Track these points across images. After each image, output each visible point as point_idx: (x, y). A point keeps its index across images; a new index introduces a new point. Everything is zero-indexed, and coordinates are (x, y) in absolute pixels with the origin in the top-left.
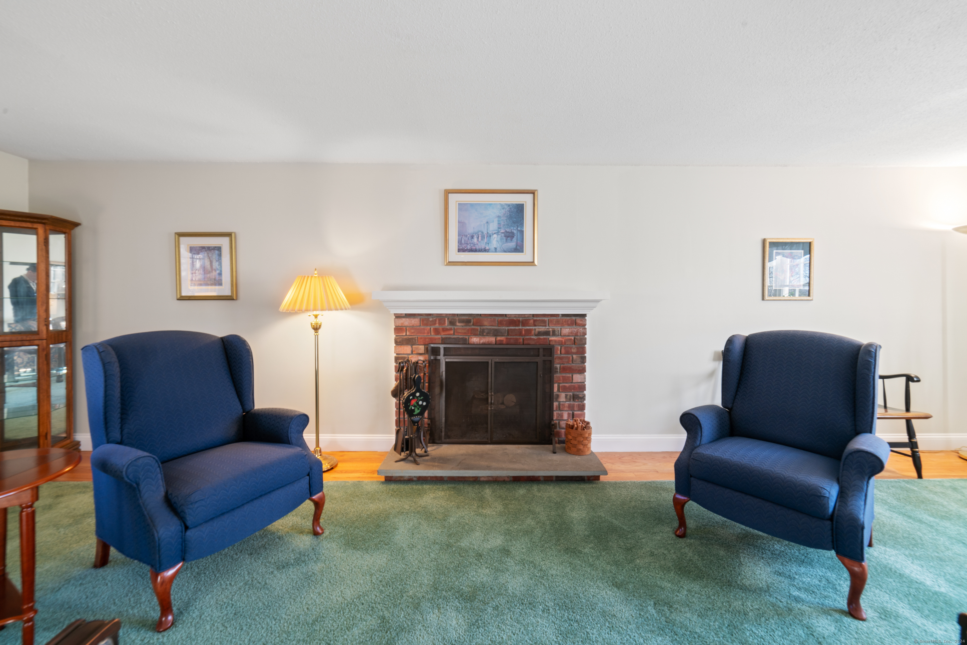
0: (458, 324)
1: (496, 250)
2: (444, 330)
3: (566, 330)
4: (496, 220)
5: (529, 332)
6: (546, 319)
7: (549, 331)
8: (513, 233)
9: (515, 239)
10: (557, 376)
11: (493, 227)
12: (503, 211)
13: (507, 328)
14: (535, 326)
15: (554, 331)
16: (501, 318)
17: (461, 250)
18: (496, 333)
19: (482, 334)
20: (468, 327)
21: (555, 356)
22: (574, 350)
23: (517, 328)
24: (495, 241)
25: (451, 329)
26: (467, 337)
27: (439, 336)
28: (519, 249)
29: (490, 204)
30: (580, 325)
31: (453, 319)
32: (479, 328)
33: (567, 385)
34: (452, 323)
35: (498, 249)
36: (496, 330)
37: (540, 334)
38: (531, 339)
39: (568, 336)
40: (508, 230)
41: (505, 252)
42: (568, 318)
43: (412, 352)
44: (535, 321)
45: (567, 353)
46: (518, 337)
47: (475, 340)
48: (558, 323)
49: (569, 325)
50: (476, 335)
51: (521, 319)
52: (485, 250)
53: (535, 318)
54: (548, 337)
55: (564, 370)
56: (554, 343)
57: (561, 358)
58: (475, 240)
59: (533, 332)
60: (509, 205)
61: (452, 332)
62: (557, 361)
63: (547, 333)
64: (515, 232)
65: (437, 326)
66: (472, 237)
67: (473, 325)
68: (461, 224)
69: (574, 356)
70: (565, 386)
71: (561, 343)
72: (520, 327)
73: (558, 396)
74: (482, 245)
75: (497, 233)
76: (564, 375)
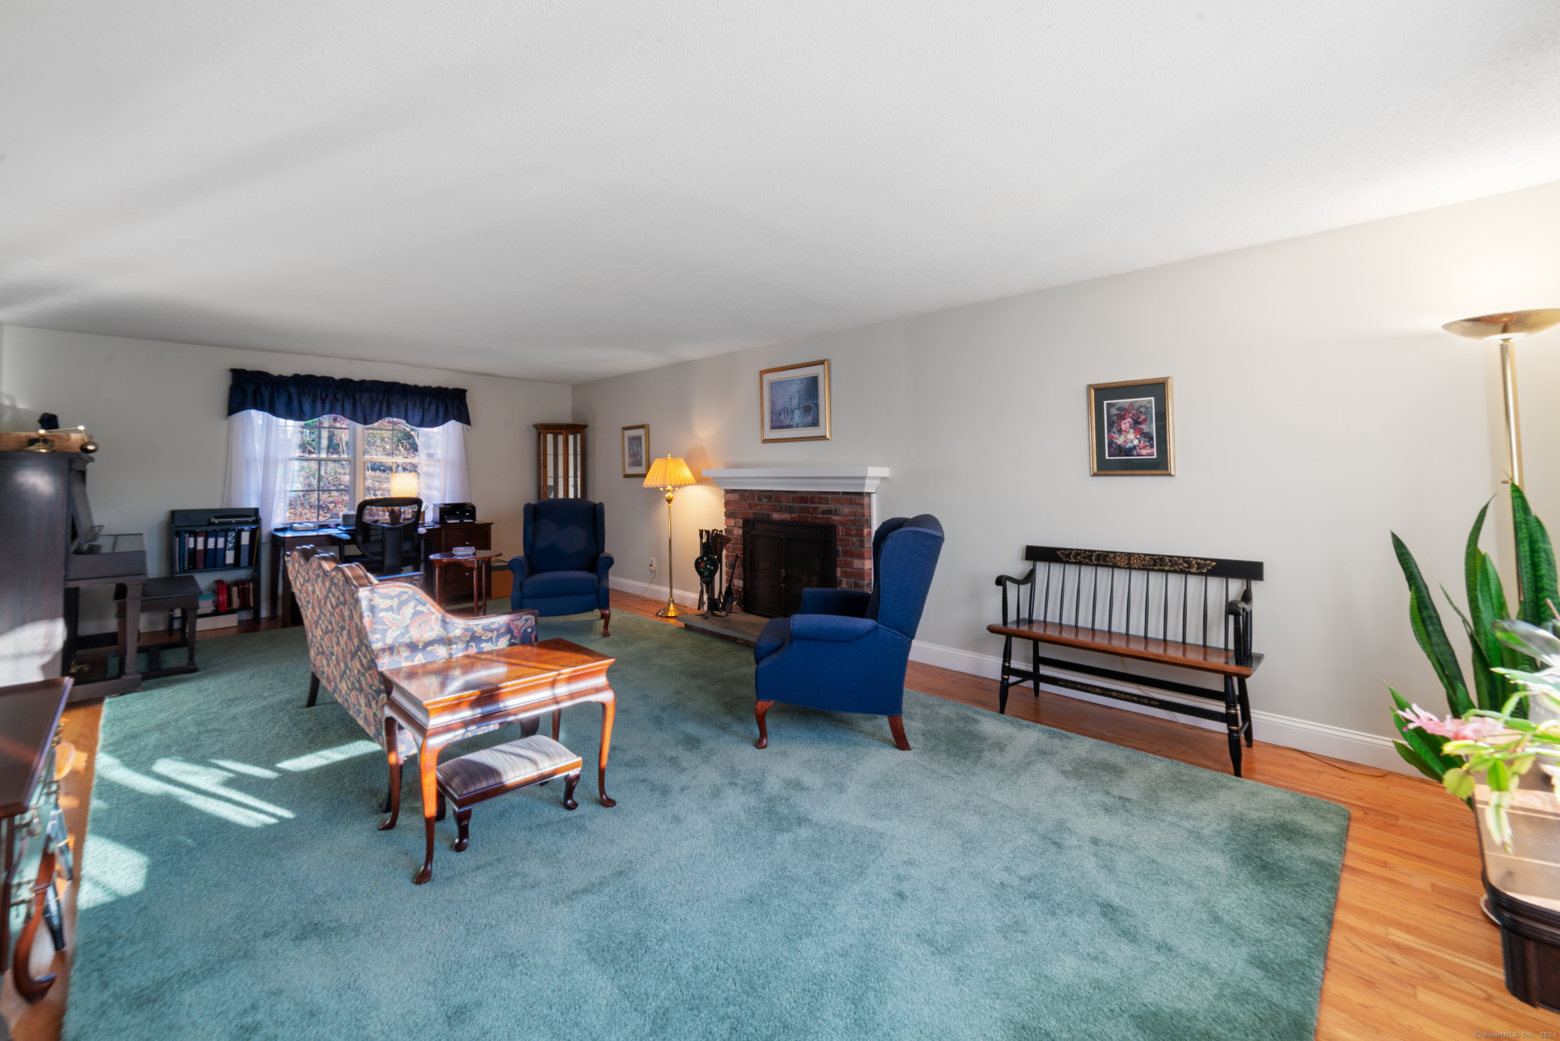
0: (764, 500)
1: (798, 426)
2: (755, 505)
3: (846, 510)
4: (797, 395)
5: (815, 509)
6: (830, 496)
7: (832, 510)
8: (810, 407)
9: (811, 413)
10: (840, 558)
11: (795, 402)
12: (802, 385)
13: (799, 505)
14: (820, 503)
15: (836, 510)
16: (794, 495)
17: (773, 427)
18: (790, 510)
19: (780, 510)
20: (770, 503)
21: (837, 537)
22: (854, 532)
23: (806, 505)
24: (797, 417)
25: (759, 505)
26: (770, 513)
27: (751, 511)
28: (815, 423)
29: (792, 380)
30: (857, 504)
31: (761, 494)
32: (778, 504)
33: (848, 570)
34: (760, 499)
35: (800, 424)
36: (790, 507)
37: (824, 512)
38: (817, 517)
39: (848, 516)
40: (806, 404)
41: (805, 426)
42: (848, 496)
43: (735, 524)
44: (820, 498)
45: (848, 534)
46: (807, 515)
47: (776, 516)
48: (839, 501)
49: (848, 504)
50: (776, 511)
51: (809, 496)
52: (789, 427)
53: (821, 496)
54: (831, 516)
55: (847, 553)
56: (835, 523)
57: (842, 540)
58: (782, 417)
59: (819, 510)
60: (806, 379)
61: (759, 508)
62: (839, 543)
63: (830, 512)
64: (812, 405)
65: (750, 501)
66: (780, 414)
67: (775, 501)
68: (773, 402)
69: (854, 539)
70: (846, 571)
71: (843, 524)
72: (809, 505)
73: (840, 581)
74: (787, 422)
75: (798, 408)
76: (845, 559)
